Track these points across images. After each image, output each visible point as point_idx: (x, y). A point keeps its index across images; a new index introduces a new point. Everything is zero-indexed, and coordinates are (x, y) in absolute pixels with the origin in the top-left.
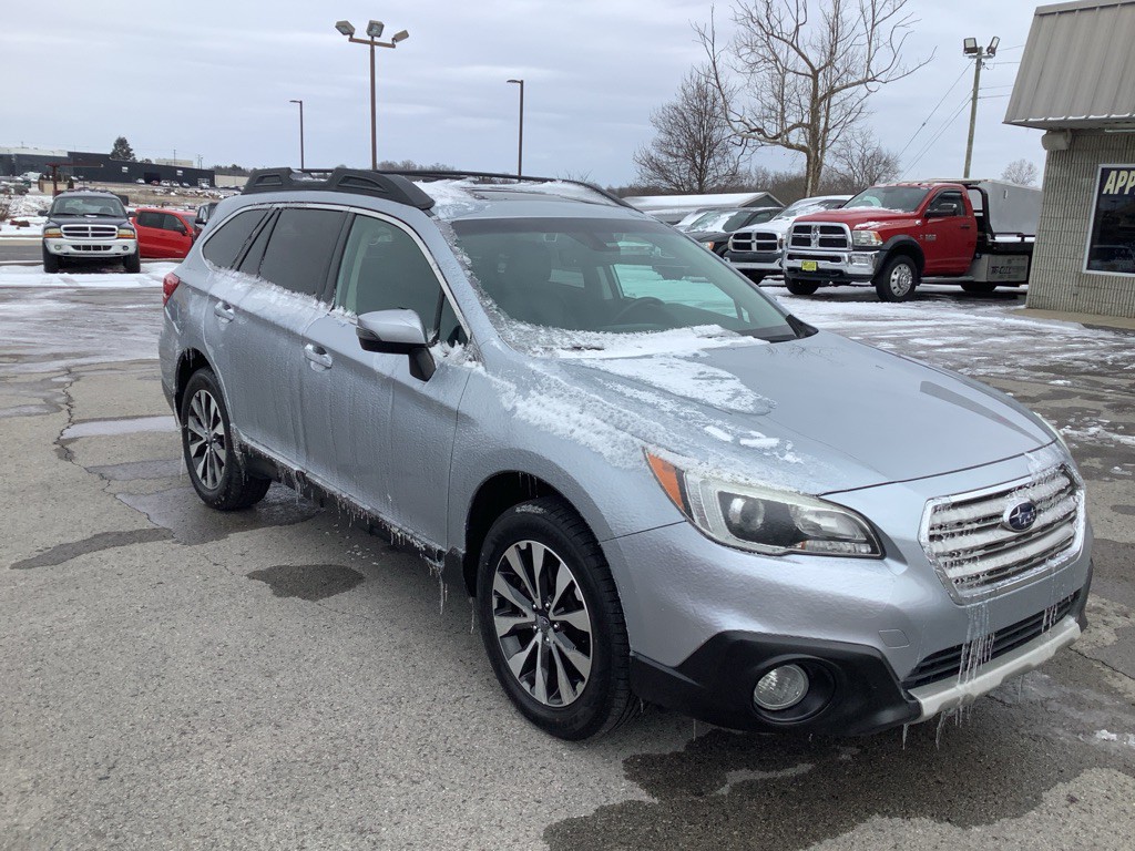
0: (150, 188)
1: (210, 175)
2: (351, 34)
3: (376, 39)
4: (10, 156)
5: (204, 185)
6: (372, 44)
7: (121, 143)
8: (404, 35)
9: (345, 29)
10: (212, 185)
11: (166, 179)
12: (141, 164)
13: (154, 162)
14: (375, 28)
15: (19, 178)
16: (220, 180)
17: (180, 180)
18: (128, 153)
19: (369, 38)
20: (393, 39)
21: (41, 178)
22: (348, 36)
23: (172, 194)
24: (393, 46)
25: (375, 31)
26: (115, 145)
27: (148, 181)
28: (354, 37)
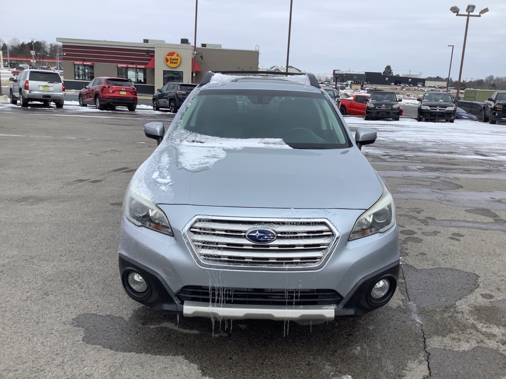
0: (396, 87)
1: (423, 81)
2: (458, 12)
3: (471, 14)
4: (343, 74)
5: (419, 85)
6: (468, 16)
7: (388, 68)
8: (486, 10)
9: (455, 10)
10: (424, 85)
11: (403, 83)
12: (395, 76)
13: (401, 76)
14: (471, 8)
15: (344, 83)
16: (427, 83)
17: (409, 83)
18: (390, 72)
19: (467, 13)
20: (480, 13)
21: (352, 83)
22: (456, 13)
23: (404, 89)
24: (479, 16)
25: (470, 9)
26: (386, 69)
27: (396, 84)
28: (459, 13)
